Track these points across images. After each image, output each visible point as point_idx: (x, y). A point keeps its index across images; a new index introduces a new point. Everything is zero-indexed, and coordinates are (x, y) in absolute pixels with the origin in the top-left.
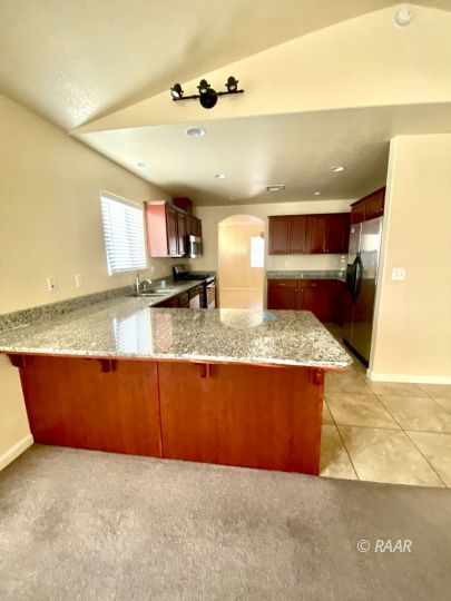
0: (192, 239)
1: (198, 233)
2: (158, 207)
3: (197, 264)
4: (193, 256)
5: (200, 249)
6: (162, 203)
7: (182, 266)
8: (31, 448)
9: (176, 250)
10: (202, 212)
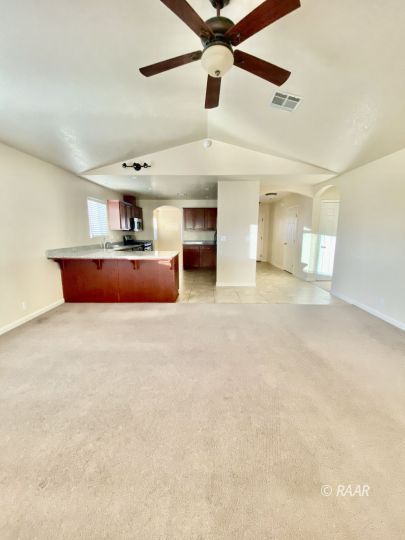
0: (136, 220)
1: (140, 216)
2: (114, 203)
3: (140, 236)
4: (136, 229)
5: (141, 226)
6: (117, 201)
7: (130, 236)
8: (62, 305)
9: (126, 226)
10: (142, 203)
